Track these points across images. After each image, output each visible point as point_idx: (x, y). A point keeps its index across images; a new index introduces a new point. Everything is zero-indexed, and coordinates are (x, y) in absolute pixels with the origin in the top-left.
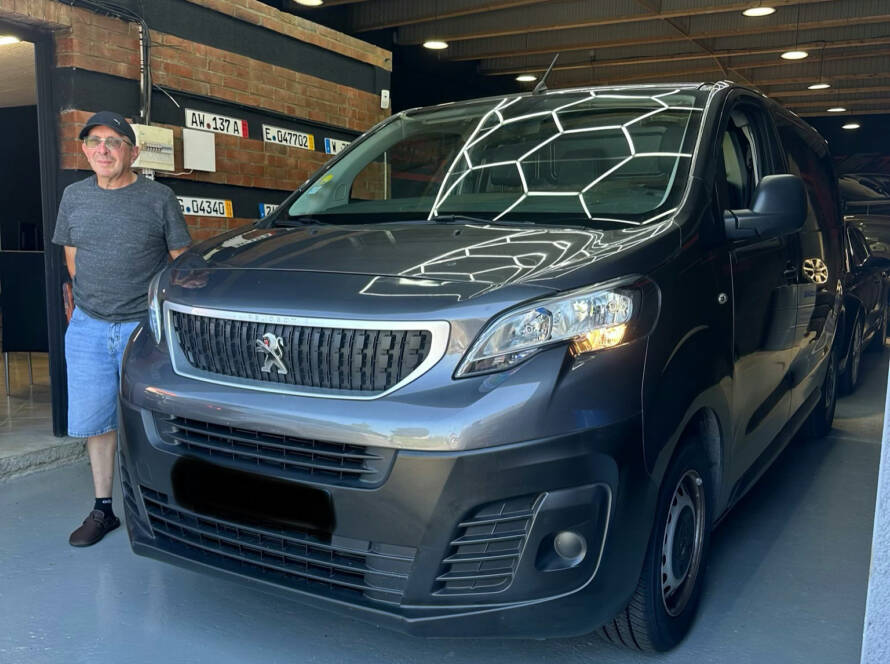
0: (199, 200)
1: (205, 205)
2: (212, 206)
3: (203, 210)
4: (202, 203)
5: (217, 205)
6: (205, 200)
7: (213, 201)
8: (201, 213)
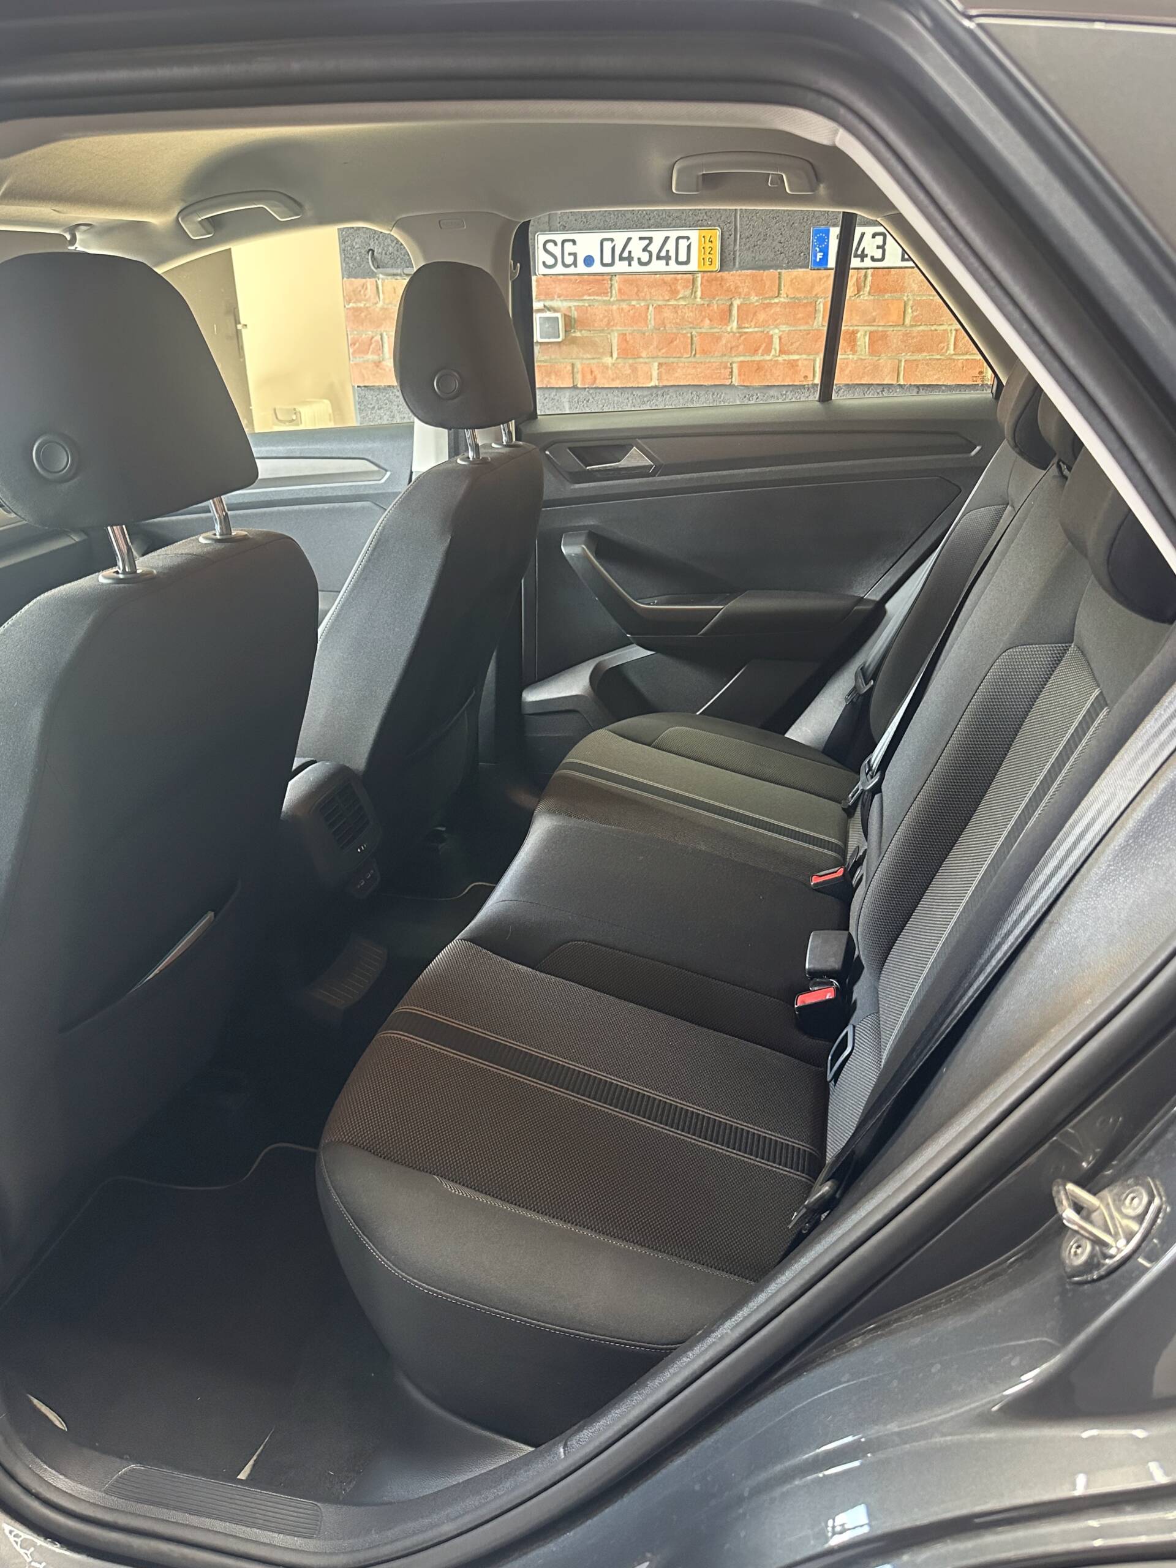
0: (620, 237)
1: (636, 248)
2: (654, 248)
3: (630, 259)
4: (629, 239)
5: (670, 246)
6: (635, 235)
7: (658, 236)
8: (621, 267)
